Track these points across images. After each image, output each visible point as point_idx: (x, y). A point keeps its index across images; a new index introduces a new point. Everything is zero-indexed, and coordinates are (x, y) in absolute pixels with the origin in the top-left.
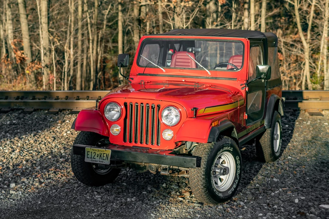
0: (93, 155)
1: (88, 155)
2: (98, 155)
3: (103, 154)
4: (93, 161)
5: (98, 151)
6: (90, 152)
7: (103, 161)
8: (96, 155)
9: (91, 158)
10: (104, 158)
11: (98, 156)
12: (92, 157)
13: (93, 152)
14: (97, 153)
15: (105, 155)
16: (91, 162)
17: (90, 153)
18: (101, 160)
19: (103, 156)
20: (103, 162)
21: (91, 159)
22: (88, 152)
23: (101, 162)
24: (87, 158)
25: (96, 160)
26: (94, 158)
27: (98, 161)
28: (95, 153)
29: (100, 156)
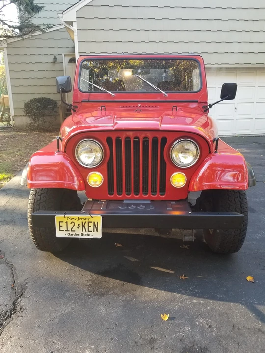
1: (60, 226)
2: (79, 225)
3: (87, 223)
4: (71, 235)
5: (79, 219)
6: (65, 222)
7: (89, 233)
8: (76, 226)
9: (67, 231)
10: (91, 229)
11: (78, 227)
12: (69, 229)
13: (69, 221)
14: (77, 222)
15: (91, 224)
16: (67, 236)
18: (86, 233)
19: (89, 226)
20: (89, 235)
21: (68, 232)
22: (60, 222)
23: (86, 235)
24: (60, 231)
25: (76, 233)
26: (71, 231)
27: (81, 235)
28: (73, 223)
29: (83, 226)
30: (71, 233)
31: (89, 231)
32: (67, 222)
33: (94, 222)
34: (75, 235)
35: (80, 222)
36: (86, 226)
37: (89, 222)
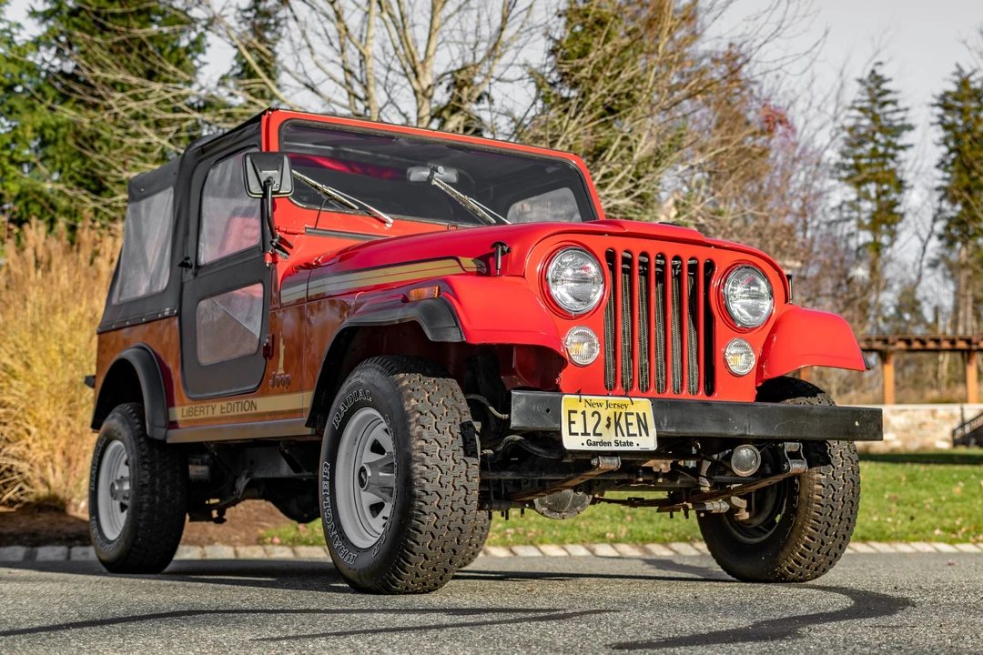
0: (591, 422)
1: (571, 423)
2: (609, 419)
3: (623, 415)
4: (595, 444)
5: (608, 406)
6: (580, 412)
7: (631, 439)
8: (604, 422)
9: (585, 434)
10: (633, 429)
11: (608, 426)
12: (590, 430)
13: (589, 411)
14: (605, 413)
15: (632, 419)
16: (586, 448)
17: (577, 418)
18: (620, 438)
19: (628, 424)
20: (631, 444)
21: (588, 437)
22: (570, 412)
23: (625, 444)
24: (571, 434)
25: (605, 438)
26: (595, 434)
27: (613, 444)
28: (596, 415)
29: (617, 424)
30: (594, 439)
31: (629, 435)
32: (584, 413)
33: (637, 414)
34: (602, 443)
35: (609, 412)
36: (623, 422)
37: (626, 414)
